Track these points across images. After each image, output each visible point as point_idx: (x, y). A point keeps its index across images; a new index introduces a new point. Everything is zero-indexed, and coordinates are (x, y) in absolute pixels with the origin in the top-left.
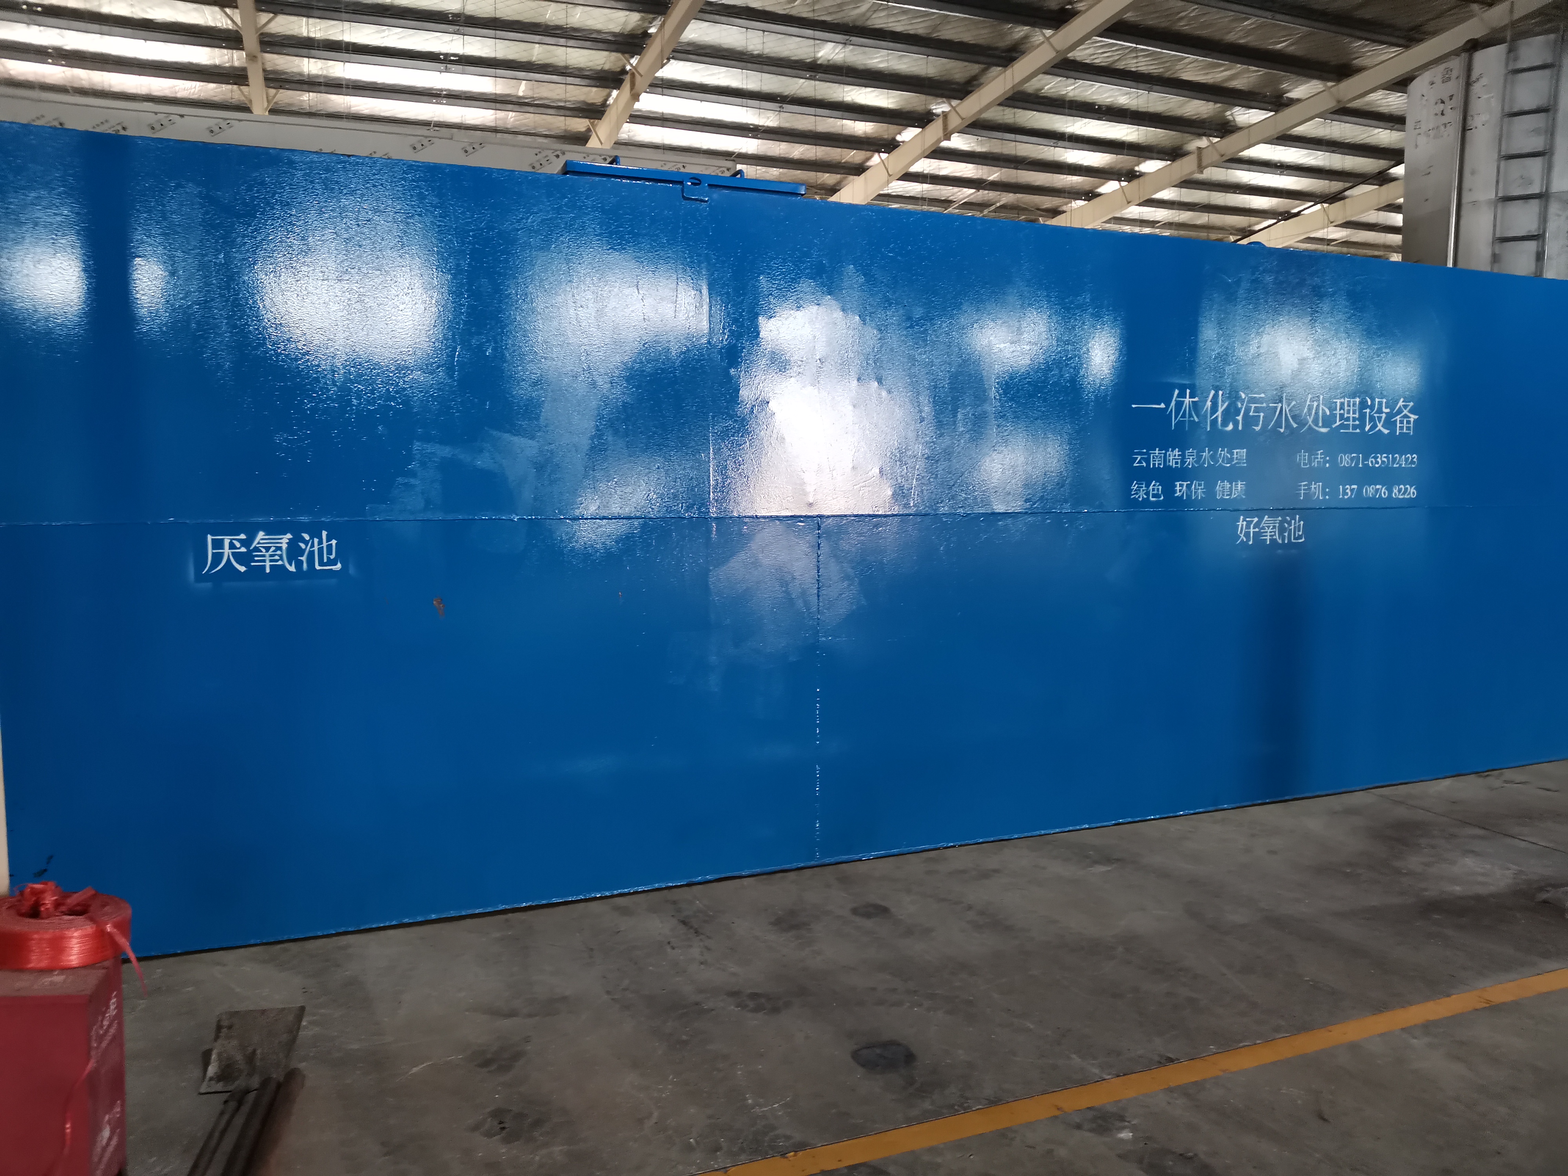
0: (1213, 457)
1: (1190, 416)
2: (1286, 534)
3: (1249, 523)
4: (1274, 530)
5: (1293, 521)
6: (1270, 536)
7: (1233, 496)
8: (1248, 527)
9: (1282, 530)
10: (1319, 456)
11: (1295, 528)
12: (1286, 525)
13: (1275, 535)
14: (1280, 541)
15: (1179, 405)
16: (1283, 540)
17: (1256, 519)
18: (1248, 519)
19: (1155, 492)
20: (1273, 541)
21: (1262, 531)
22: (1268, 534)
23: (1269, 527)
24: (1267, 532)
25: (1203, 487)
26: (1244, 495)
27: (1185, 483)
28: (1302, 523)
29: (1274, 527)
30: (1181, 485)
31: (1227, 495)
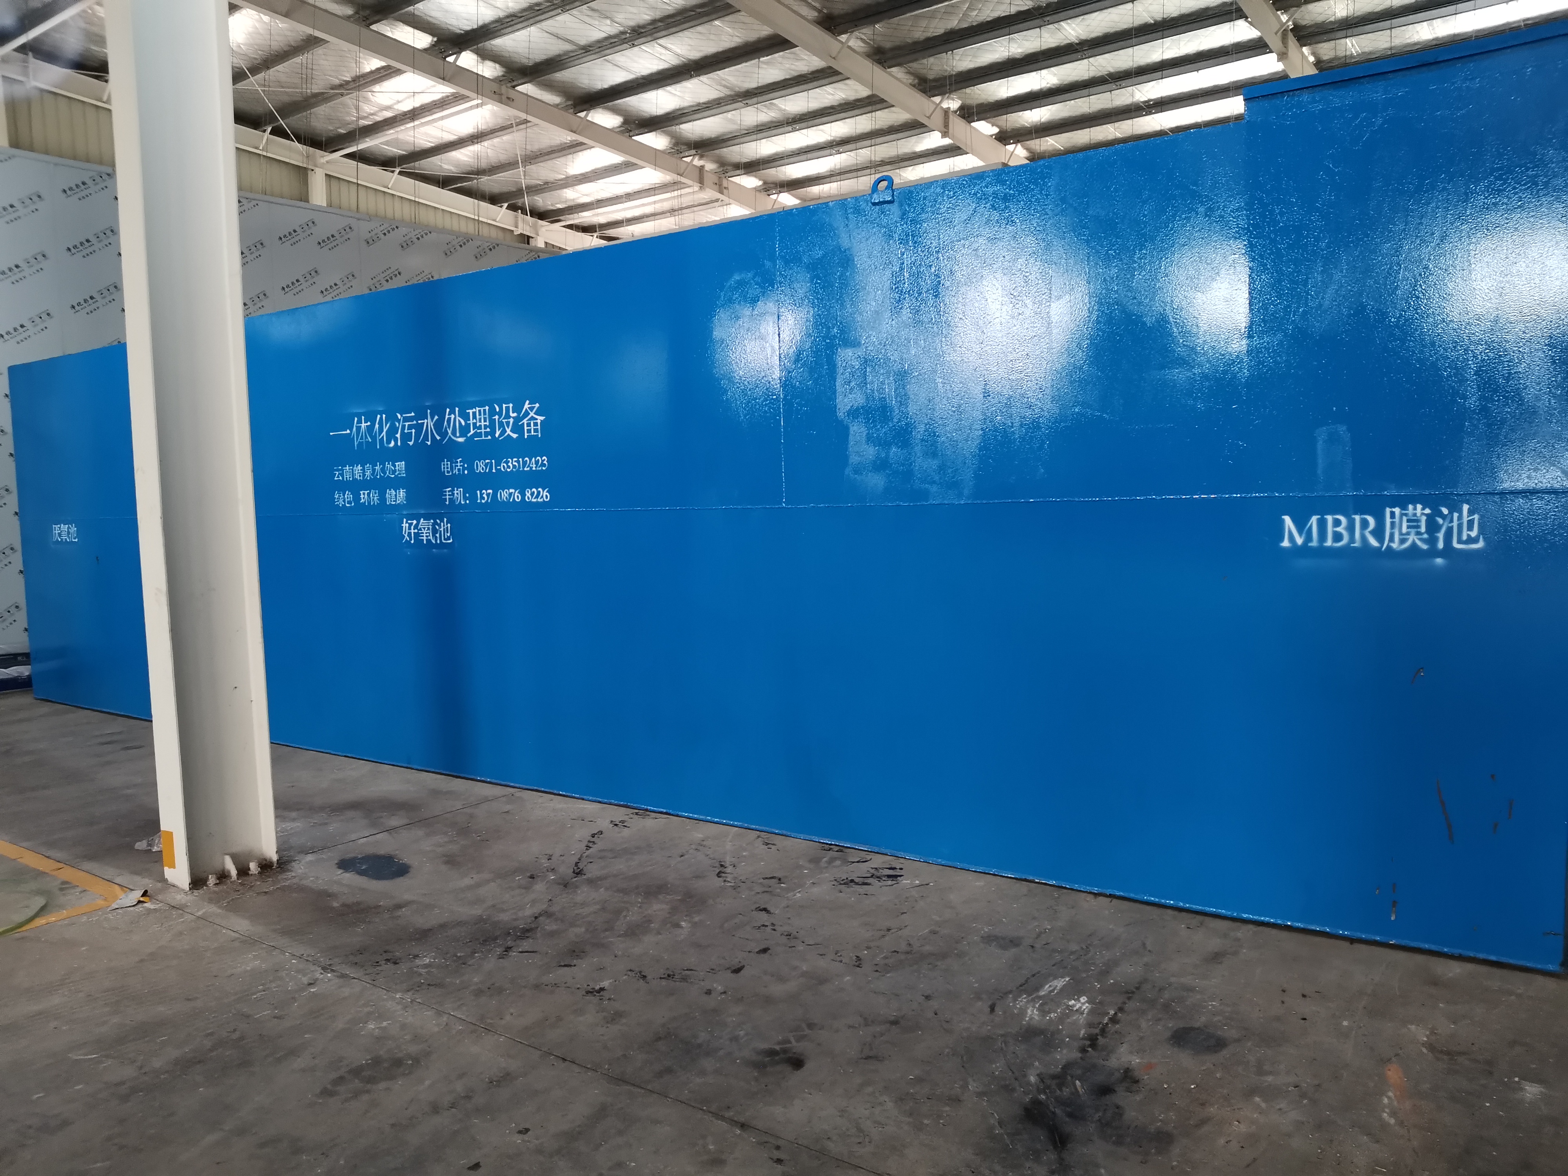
0: (383, 470)
1: (366, 437)
2: (438, 535)
3: (410, 525)
4: (428, 531)
5: (442, 524)
6: (427, 536)
7: (398, 502)
8: (409, 528)
9: (435, 531)
10: (459, 464)
11: (444, 529)
12: (437, 527)
13: (429, 536)
14: (434, 542)
15: (359, 428)
16: (436, 541)
17: (415, 522)
18: (409, 522)
19: (349, 500)
20: (429, 541)
21: (420, 532)
22: (425, 535)
23: (424, 528)
24: (423, 533)
25: (377, 495)
26: (405, 501)
27: (366, 492)
28: (449, 525)
29: (428, 529)
30: (364, 494)
31: (394, 501)
